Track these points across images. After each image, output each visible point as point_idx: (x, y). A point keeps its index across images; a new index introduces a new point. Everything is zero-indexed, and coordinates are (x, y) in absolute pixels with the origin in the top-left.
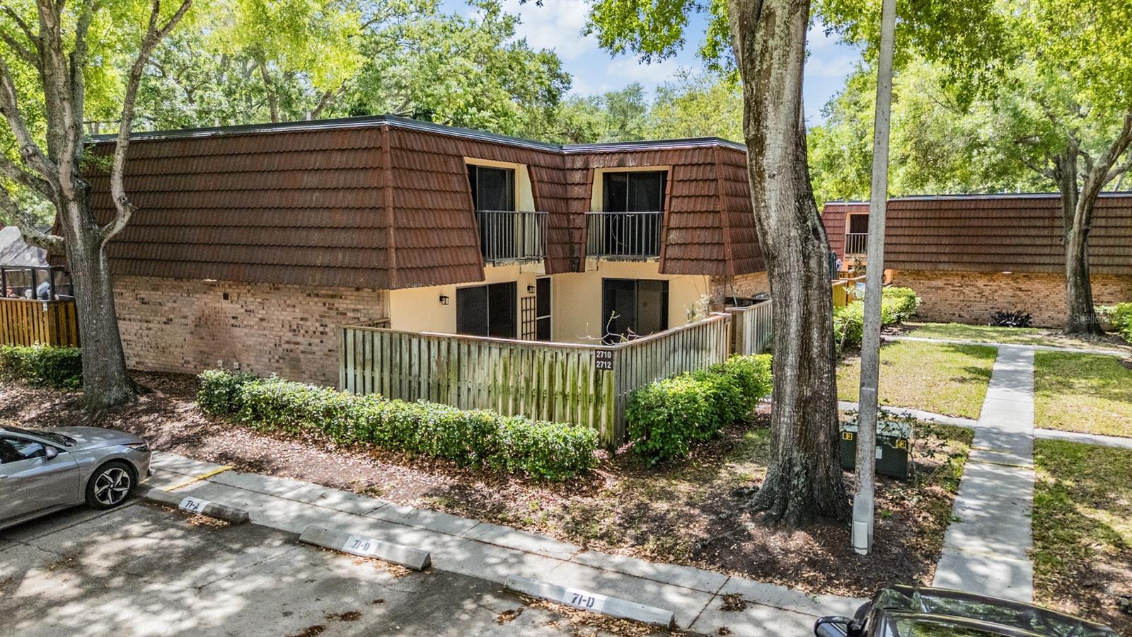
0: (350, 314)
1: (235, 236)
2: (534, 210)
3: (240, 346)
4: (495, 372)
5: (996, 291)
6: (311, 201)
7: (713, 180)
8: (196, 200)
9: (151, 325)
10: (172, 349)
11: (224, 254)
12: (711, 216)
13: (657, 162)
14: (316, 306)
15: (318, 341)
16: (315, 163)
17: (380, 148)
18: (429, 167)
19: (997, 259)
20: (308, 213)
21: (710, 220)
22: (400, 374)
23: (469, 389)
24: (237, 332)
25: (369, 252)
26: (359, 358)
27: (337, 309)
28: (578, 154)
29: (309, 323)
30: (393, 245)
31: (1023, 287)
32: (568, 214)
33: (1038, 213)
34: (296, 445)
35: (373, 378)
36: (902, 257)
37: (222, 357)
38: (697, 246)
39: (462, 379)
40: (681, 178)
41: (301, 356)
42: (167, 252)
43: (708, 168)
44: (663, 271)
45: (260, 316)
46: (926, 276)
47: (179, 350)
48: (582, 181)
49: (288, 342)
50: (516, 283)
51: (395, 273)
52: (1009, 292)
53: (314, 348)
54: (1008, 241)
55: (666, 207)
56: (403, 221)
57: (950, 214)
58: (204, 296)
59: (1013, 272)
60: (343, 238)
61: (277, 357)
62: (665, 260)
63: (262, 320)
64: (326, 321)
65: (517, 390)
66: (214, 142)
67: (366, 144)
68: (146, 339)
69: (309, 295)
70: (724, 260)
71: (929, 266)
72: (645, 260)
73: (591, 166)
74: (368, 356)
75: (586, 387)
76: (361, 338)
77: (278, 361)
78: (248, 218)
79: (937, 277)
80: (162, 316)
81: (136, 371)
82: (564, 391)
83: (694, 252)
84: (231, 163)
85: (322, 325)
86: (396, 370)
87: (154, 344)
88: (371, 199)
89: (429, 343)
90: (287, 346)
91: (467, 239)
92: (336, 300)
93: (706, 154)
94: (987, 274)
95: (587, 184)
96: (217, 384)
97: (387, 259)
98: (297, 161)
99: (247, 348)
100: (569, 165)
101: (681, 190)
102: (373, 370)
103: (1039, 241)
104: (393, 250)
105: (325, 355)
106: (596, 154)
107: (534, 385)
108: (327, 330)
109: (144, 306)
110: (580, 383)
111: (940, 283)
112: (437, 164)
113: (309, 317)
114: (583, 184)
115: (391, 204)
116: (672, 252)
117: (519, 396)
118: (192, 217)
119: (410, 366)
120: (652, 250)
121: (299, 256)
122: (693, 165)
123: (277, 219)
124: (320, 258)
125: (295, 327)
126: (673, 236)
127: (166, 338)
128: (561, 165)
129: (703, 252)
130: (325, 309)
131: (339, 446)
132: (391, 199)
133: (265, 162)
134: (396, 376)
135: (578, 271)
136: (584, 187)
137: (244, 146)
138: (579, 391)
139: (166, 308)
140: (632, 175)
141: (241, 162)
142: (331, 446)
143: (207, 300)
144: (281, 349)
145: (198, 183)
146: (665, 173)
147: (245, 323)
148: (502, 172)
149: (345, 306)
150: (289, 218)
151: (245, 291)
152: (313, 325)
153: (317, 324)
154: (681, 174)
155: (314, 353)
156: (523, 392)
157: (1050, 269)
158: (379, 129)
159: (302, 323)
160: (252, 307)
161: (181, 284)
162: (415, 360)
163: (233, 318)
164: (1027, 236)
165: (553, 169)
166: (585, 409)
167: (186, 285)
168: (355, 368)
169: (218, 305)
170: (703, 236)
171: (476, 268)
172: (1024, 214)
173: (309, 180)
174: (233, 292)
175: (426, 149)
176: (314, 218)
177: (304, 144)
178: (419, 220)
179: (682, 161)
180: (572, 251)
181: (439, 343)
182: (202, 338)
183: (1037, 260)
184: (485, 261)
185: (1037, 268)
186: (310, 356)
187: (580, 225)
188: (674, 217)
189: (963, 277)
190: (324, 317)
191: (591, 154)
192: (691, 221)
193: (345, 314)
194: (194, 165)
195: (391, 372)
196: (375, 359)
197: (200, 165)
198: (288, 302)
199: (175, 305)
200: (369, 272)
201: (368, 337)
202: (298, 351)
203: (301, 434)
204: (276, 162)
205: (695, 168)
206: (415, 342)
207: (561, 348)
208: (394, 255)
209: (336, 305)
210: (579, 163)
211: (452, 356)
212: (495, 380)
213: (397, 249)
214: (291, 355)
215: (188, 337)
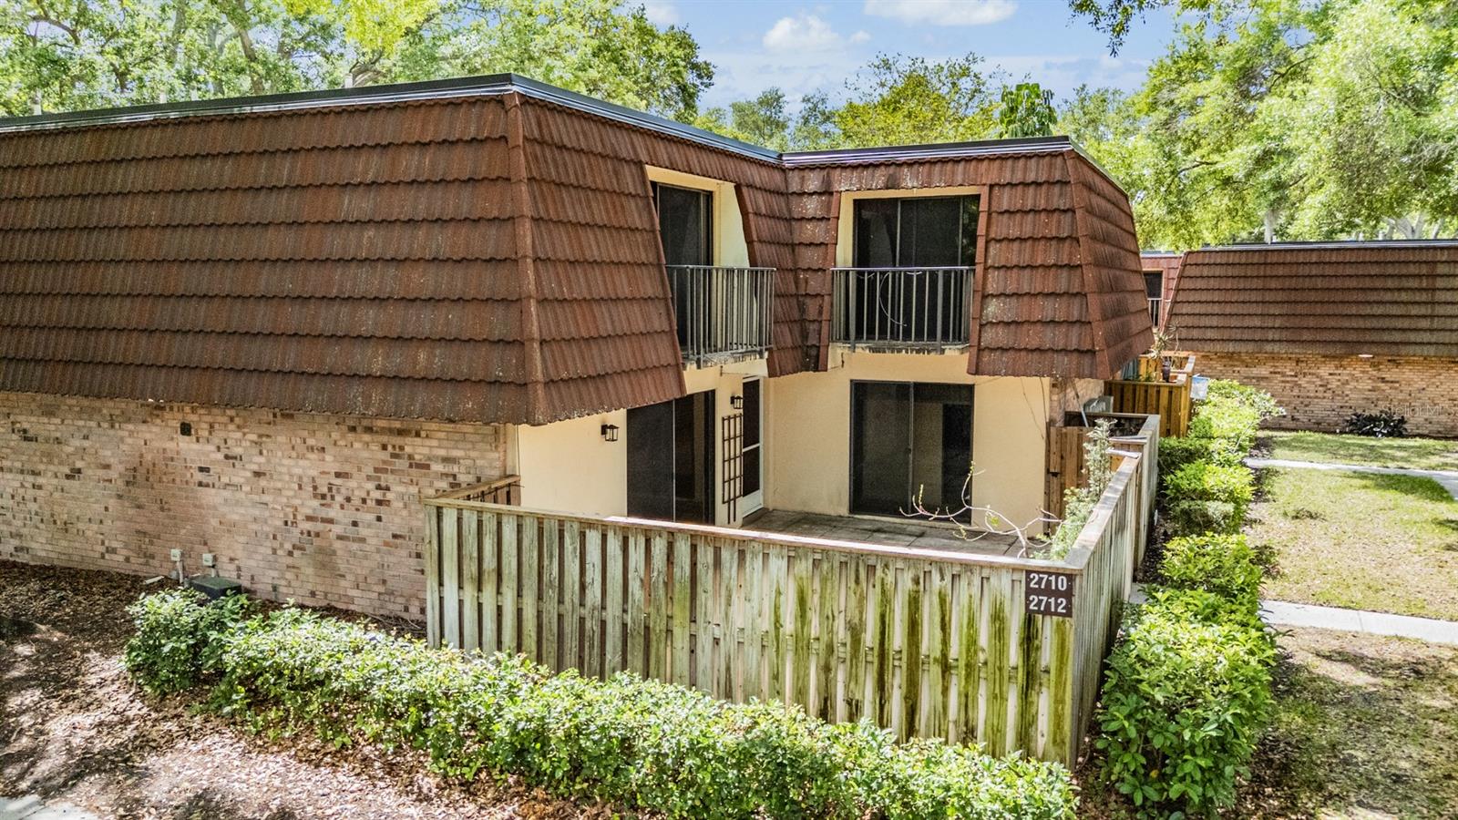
0: (437, 467)
1: (199, 314)
2: (746, 265)
3: (214, 522)
4: (777, 608)
5: (1347, 382)
6: (359, 246)
7: (1064, 211)
8: (121, 245)
9: (40, 480)
10: (81, 526)
11: (179, 349)
12: (1064, 274)
13: (959, 179)
14: (367, 451)
15: (371, 517)
16: (366, 172)
17: (504, 139)
18: (589, 181)
19: (1353, 337)
20: (353, 269)
21: (1062, 281)
22: (561, 602)
23: (716, 641)
24: (211, 497)
25: (484, 349)
26: (470, 568)
27: (410, 457)
28: (812, 168)
29: (352, 484)
30: (536, 336)
31: (1388, 376)
32: (795, 271)
33: (1412, 269)
34: (345, 777)
35: (499, 609)
36: (1210, 334)
37: (179, 543)
38: (1039, 327)
39: (700, 619)
40: (1005, 207)
41: (338, 545)
42: (67, 345)
43: (1057, 189)
44: (976, 370)
45: (255, 468)
46: (1243, 361)
47: (95, 527)
48: (819, 214)
49: (309, 518)
50: (713, 392)
51: (540, 391)
52: (1367, 384)
53: (363, 531)
54: (1368, 310)
55: (979, 258)
56: (552, 288)
57: (1281, 271)
58: (144, 427)
59: (1375, 355)
60: (427, 321)
61: (288, 546)
62: (980, 350)
63: (258, 474)
64: (386, 479)
65: (830, 649)
66: (158, 134)
67: (472, 132)
68: (33, 507)
69: (353, 429)
70: (1092, 352)
71: (1250, 347)
72: (943, 351)
73: (836, 187)
74: (489, 563)
75: (1001, 652)
76: (474, 525)
77: (290, 554)
78: (226, 280)
79: (1260, 363)
80: (61, 463)
81: (15, 564)
82: (944, 655)
83: (1032, 338)
84: (192, 173)
85: (379, 487)
86: (551, 594)
87: (47, 516)
88: (487, 242)
89: (625, 540)
90: (308, 526)
91: (655, 317)
92: (409, 440)
93: (1051, 166)
94: (1334, 357)
95: (829, 219)
96: (169, 630)
97: (523, 362)
98: (325, 169)
99: (231, 528)
100: (795, 187)
101: (1003, 227)
102: (499, 592)
103: (1415, 310)
104: (536, 345)
105: (386, 544)
106: (844, 167)
107: (870, 638)
108: (390, 496)
109: (25, 444)
110: (983, 640)
111: (1263, 371)
112: (601, 175)
113: (354, 471)
114: (822, 219)
115: (530, 253)
116: (990, 337)
117: (833, 663)
118: (117, 278)
119: (583, 587)
120: (954, 332)
121: (334, 357)
122: (1025, 185)
123: (288, 281)
124: (378, 361)
125: (324, 490)
126: (993, 309)
127: (70, 503)
128: (783, 189)
129: (1050, 337)
130: (385, 456)
131: (446, 784)
132: (529, 241)
133: (261, 171)
134: (551, 608)
135: (816, 369)
136: (823, 224)
137: (219, 138)
138: (982, 657)
139: (70, 450)
140: (907, 203)
141: (214, 172)
142: (428, 783)
143: (148, 436)
144: (296, 532)
145: (124, 211)
146: (976, 198)
147: (225, 480)
148: (692, 195)
149: (426, 451)
150: (315, 280)
151: (225, 419)
152: (360, 486)
153: (371, 486)
154: (1006, 200)
155: (363, 540)
156: (841, 652)
157: (1432, 350)
158: (500, 101)
159: (338, 481)
160: (238, 451)
161: (97, 404)
162: (594, 574)
163: (201, 469)
164: (1396, 303)
165: (771, 192)
166: (998, 698)
167: (108, 407)
168: (460, 587)
169: (170, 445)
170: (1049, 309)
171: (671, 374)
172: (1390, 270)
173: (355, 205)
174: (199, 420)
175: (584, 146)
176: (366, 281)
177: (344, 132)
178: (580, 284)
179: (1007, 177)
180: (805, 335)
181: (648, 541)
182: (139, 507)
183: (1413, 337)
184: (686, 358)
185: (1411, 349)
186: (355, 546)
187: (818, 290)
188: (992, 275)
189: (1298, 361)
190: (386, 471)
191: (834, 167)
192: (1026, 282)
193: (428, 467)
194: (118, 178)
195: (540, 598)
196: (505, 571)
197: (134, 177)
198: (311, 442)
199: (86, 444)
200: (484, 388)
201: (489, 526)
202: (332, 536)
203: (355, 744)
204: (285, 170)
205: (1031, 190)
206: (593, 538)
207: (940, 565)
208: (537, 356)
209: (408, 449)
210: (813, 182)
211: (677, 570)
212: (777, 624)
213: (542, 342)
214: (317, 542)
215: (112, 503)
